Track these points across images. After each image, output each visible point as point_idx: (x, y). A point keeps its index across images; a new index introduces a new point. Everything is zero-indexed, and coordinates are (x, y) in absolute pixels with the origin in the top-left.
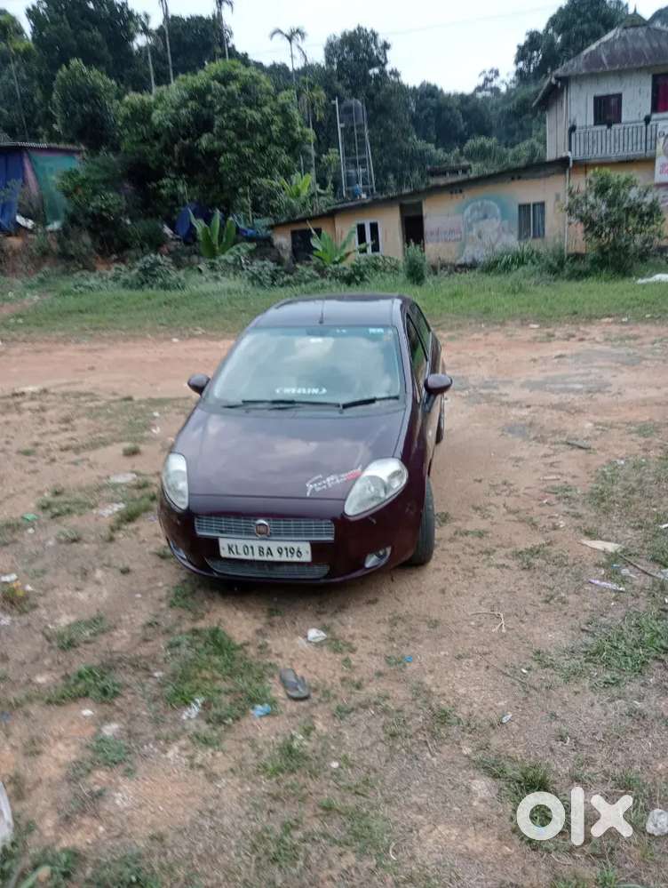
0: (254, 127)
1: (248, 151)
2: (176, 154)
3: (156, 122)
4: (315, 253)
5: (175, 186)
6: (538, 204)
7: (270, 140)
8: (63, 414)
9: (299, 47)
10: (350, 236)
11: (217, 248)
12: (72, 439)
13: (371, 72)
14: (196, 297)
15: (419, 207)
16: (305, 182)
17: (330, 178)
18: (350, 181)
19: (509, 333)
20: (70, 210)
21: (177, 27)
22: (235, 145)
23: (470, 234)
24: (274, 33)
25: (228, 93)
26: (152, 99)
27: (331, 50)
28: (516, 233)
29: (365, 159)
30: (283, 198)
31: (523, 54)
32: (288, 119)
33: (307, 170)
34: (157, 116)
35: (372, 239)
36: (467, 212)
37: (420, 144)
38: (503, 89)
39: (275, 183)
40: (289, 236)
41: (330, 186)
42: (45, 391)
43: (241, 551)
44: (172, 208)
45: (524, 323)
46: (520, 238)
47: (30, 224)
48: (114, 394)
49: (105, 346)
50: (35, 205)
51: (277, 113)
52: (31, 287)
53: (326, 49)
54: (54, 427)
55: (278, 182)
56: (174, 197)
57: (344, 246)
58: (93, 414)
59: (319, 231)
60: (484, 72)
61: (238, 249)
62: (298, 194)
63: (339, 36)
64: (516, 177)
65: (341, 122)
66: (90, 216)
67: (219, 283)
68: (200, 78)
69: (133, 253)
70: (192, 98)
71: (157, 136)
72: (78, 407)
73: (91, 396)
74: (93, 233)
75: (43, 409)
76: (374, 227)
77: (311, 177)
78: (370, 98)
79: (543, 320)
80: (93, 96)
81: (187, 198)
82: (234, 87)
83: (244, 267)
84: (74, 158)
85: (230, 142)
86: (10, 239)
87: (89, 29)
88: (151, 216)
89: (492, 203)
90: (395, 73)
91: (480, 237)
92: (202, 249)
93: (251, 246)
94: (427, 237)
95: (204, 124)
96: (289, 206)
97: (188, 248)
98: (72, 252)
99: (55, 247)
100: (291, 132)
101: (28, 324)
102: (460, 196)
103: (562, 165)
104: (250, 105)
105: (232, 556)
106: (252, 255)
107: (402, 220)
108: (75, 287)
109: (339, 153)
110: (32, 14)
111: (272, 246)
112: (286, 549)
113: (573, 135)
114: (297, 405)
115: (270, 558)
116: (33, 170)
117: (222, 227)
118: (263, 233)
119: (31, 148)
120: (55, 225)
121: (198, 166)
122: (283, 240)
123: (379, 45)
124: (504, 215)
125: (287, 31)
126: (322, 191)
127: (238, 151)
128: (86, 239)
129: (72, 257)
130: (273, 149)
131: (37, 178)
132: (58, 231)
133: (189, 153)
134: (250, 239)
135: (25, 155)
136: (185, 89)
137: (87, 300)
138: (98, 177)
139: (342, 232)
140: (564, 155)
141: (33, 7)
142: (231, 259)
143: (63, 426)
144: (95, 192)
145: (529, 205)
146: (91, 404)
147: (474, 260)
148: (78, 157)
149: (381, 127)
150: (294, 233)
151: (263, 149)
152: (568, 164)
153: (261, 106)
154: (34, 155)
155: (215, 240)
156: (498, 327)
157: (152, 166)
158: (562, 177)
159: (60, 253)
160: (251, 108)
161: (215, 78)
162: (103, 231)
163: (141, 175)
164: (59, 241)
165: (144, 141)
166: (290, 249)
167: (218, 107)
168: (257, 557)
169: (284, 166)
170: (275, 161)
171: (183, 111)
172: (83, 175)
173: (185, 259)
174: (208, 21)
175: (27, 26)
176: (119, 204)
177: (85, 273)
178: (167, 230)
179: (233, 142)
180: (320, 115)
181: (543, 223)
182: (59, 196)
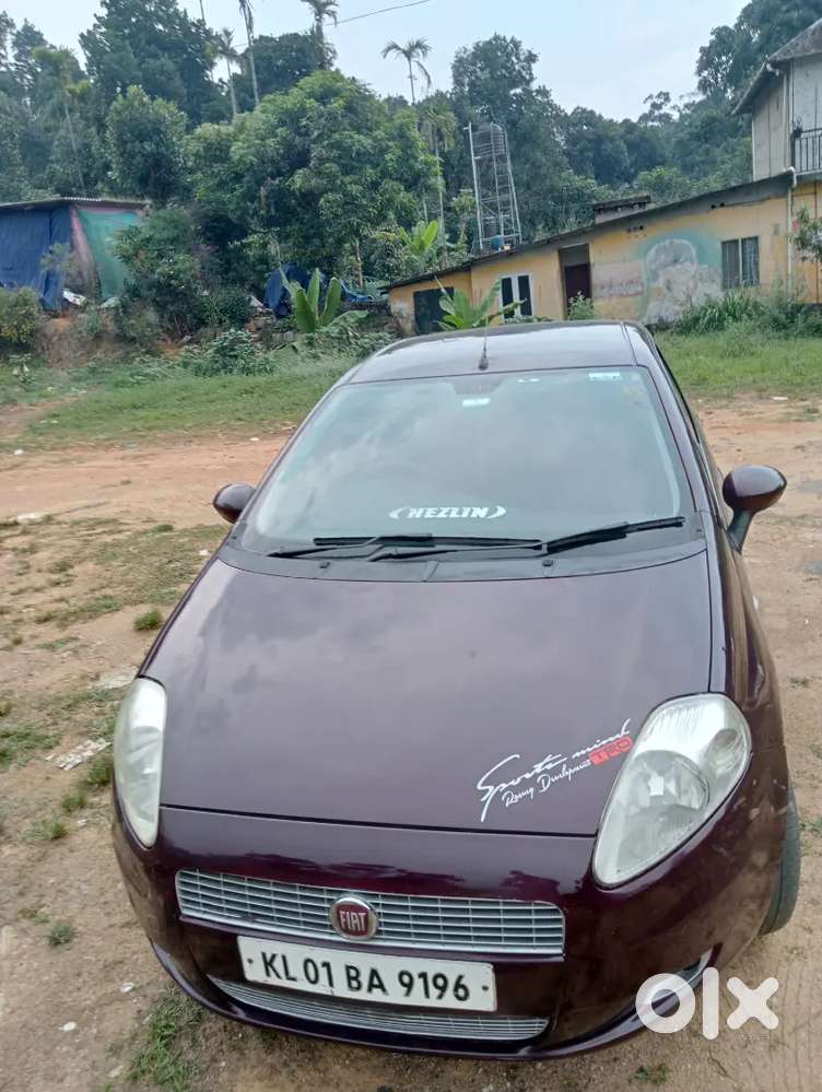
0: (363, 157)
1: (355, 189)
2: (263, 199)
3: (236, 158)
4: (445, 318)
5: (265, 245)
6: (750, 239)
7: (384, 174)
8: (59, 558)
9: (419, 64)
10: (493, 294)
11: (317, 318)
12: (62, 600)
13: (512, 92)
14: (287, 383)
15: (585, 250)
16: (431, 232)
17: (462, 227)
18: (487, 230)
19: (744, 410)
20: (132, 281)
21: (267, 48)
22: (339, 182)
23: (656, 284)
24: (389, 49)
25: (329, 114)
26: (231, 129)
27: (460, 68)
28: (719, 280)
29: (508, 201)
30: (403, 255)
31: (708, 59)
32: (408, 146)
33: (432, 217)
34: (237, 150)
35: (521, 298)
36: (652, 253)
37: (578, 181)
38: (676, 116)
39: (392, 236)
40: (412, 299)
41: (463, 237)
42: (49, 519)
43: (296, 969)
44: (261, 273)
45: (762, 394)
46: (724, 287)
47: (79, 300)
48: (149, 520)
49: (156, 450)
50: (85, 274)
51: (392, 138)
52: (78, 380)
53: (454, 67)
54: (38, 580)
55: (397, 233)
56: (264, 260)
57: (484, 308)
58: (104, 555)
59: (450, 291)
60: (651, 97)
61: (345, 318)
62: (422, 247)
63: (471, 48)
64: (717, 205)
65: (476, 154)
66: (155, 287)
67: (318, 363)
68: (292, 98)
69: (209, 331)
70: (282, 123)
71: (238, 177)
72: (87, 542)
73: (112, 524)
74: (161, 307)
75: (33, 549)
76: (524, 282)
77: (439, 225)
78: (512, 124)
79: (791, 389)
80: (158, 132)
81: (279, 258)
82: (336, 104)
83: (352, 341)
84: (136, 214)
85: (332, 177)
86: (56, 320)
87: (156, 56)
88: (234, 282)
89: (686, 242)
90: (544, 92)
91: (668, 288)
92: (297, 321)
93: (362, 314)
94: (595, 292)
95: (298, 159)
96: (410, 263)
97: (280, 322)
98: (133, 334)
99: (111, 327)
100: (412, 161)
101: (64, 426)
102: (640, 234)
103: (781, 184)
104: (358, 130)
105: (273, 981)
106: (362, 325)
107: (561, 270)
108: (132, 376)
109: (474, 192)
110: (87, 40)
111: (390, 315)
112: (423, 976)
113: (797, 143)
114: (438, 548)
115: (377, 996)
116: (84, 231)
117: (323, 291)
118: (377, 297)
119: (81, 203)
120: (112, 302)
121: (292, 212)
122: (403, 305)
123: (522, 57)
124: (702, 257)
125: (404, 45)
126: (452, 246)
127: (342, 188)
128: (151, 316)
129: (133, 340)
130: (388, 184)
131: (88, 240)
132: (116, 308)
133: (280, 196)
134: (360, 307)
135: (74, 212)
136: (274, 113)
137: (145, 392)
138: (165, 234)
139: (481, 293)
140: (784, 170)
141: (89, 32)
142: (335, 331)
143: (55, 577)
144: (161, 256)
145: (736, 242)
146: (108, 539)
147: (661, 320)
148: (140, 213)
149: (527, 160)
150: (416, 295)
151: (375, 185)
152: (792, 181)
153: (370, 129)
154: (84, 211)
155: (314, 307)
156: (724, 402)
157: (233, 217)
158: (782, 200)
159: (118, 335)
160: (359, 133)
161: (310, 95)
162: (172, 305)
163: (220, 231)
164: (117, 320)
165: (221, 185)
166: (413, 318)
167: (316, 133)
168: (341, 990)
169: (404, 207)
170: (390, 201)
171: (271, 142)
172: (146, 233)
173: (277, 336)
174: (305, 38)
175: (82, 58)
176: (191, 268)
177: (147, 358)
178: (255, 302)
179: (337, 177)
180: (449, 144)
181: (756, 263)
182: (117, 262)
